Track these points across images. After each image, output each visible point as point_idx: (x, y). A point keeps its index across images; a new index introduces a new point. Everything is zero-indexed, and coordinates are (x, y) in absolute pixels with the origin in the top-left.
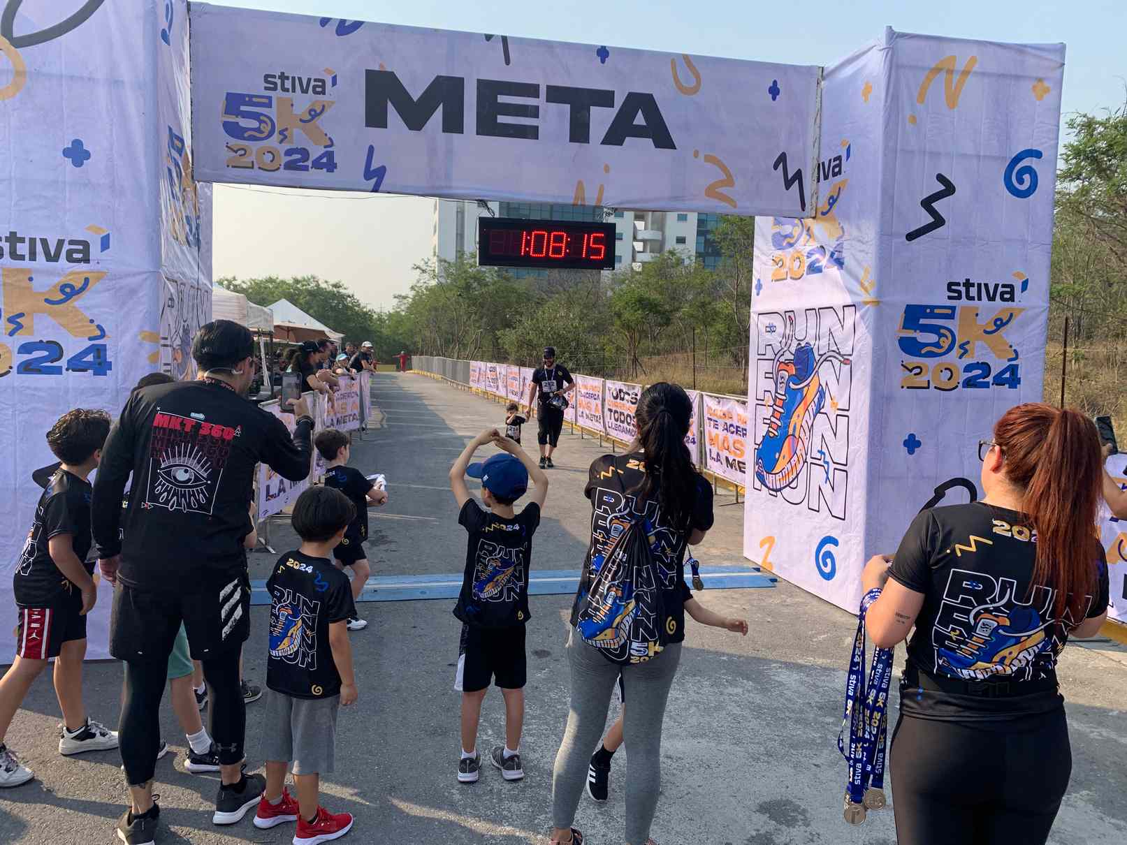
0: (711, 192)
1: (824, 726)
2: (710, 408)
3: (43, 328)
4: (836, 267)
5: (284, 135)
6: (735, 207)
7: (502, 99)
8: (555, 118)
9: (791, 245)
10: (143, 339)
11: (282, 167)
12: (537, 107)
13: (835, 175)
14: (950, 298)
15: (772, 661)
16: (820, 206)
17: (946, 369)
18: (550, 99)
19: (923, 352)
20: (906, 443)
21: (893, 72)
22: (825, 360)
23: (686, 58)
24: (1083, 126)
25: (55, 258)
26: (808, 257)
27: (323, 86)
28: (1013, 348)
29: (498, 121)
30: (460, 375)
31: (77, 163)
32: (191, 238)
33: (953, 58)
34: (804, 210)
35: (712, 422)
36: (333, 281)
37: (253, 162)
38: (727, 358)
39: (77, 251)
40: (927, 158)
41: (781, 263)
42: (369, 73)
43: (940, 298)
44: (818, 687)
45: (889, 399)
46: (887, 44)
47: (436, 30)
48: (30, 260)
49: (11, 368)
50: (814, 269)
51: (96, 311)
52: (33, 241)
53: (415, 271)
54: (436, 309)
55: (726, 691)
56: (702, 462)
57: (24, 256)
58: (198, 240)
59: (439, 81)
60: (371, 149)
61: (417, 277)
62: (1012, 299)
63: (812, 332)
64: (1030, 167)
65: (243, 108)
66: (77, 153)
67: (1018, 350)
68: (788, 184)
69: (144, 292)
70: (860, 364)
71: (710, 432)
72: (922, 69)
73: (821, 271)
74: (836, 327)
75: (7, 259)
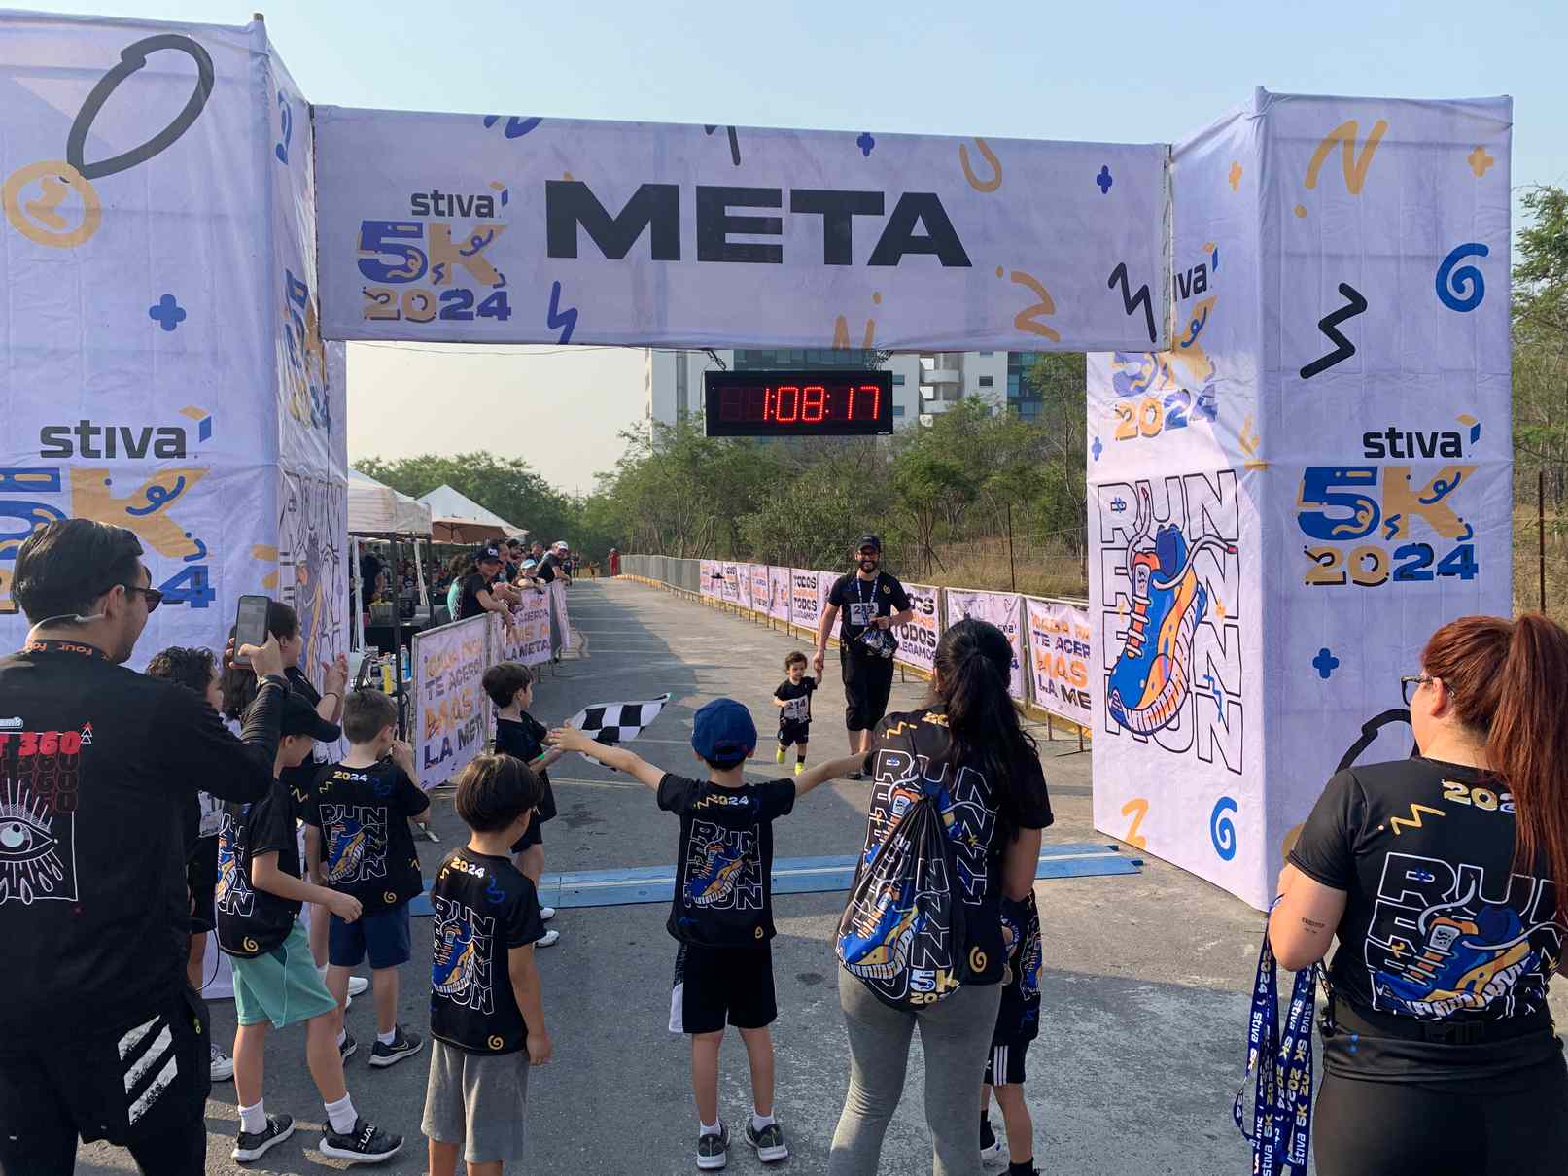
0: (1022, 322)
1: (1219, 1078)
2: (1036, 618)
4: (1206, 419)
5: (439, 273)
6: (1056, 341)
7: (730, 211)
8: (803, 233)
9: (1141, 389)
10: (256, 555)
11: (438, 316)
12: (780, 220)
13: (1197, 291)
14: (1368, 455)
15: (1140, 981)
16: (1178, 335)
17: (1368, 555)
18: (796, 208)
19: (1334, 532)
20: (1317, 663)
21: (1270, 146)
22: (1201, 548)
23: (980, 141)
24: (1546, 203)
25: (140, 453)
26: (1166, 406)
27: (490, 206)
28: (1464, 522)
29: (727, 241)
30: (687, 581)
31: (169, 326)
32: (318, 415)
33: (1354, 125)
34: (1153, 341)
35: (1040, 637)
36: (511, 458)
37: (398, 311)
38: (1059, 544)
39: (169, 442)
40: (1324, 263)
41: (1127, 416)
42: (553, 188)
43: (1354, 456)
44: (1209, 1019)
45: (1289, 600)
46: (1258, 110)
47: (639, 124)
48: (107, 457)
50: (1175, 421)
51: (194, 521)
52: (111, 431)
53: (622, 440)
54: (652, 491)
55: (1075, 1028)
56: (1028, 694)
57: (99, 452)
58: (328, 421)
59: (645, 191)
60: (557, 287)
61: (626, 449)
62: (1458, 453)
63: (1177, 510)
64: (1472, 268)
65: (384, 240)
66: (168, 313)
67: (1472, 525)
68: (1130, 306)
69: (257, 493)
70: (1248, 552)
71: (1037, 650)
72: (1310, 141)
73: (1185, 424)
74: (1212, 503)
75: (77, 457)
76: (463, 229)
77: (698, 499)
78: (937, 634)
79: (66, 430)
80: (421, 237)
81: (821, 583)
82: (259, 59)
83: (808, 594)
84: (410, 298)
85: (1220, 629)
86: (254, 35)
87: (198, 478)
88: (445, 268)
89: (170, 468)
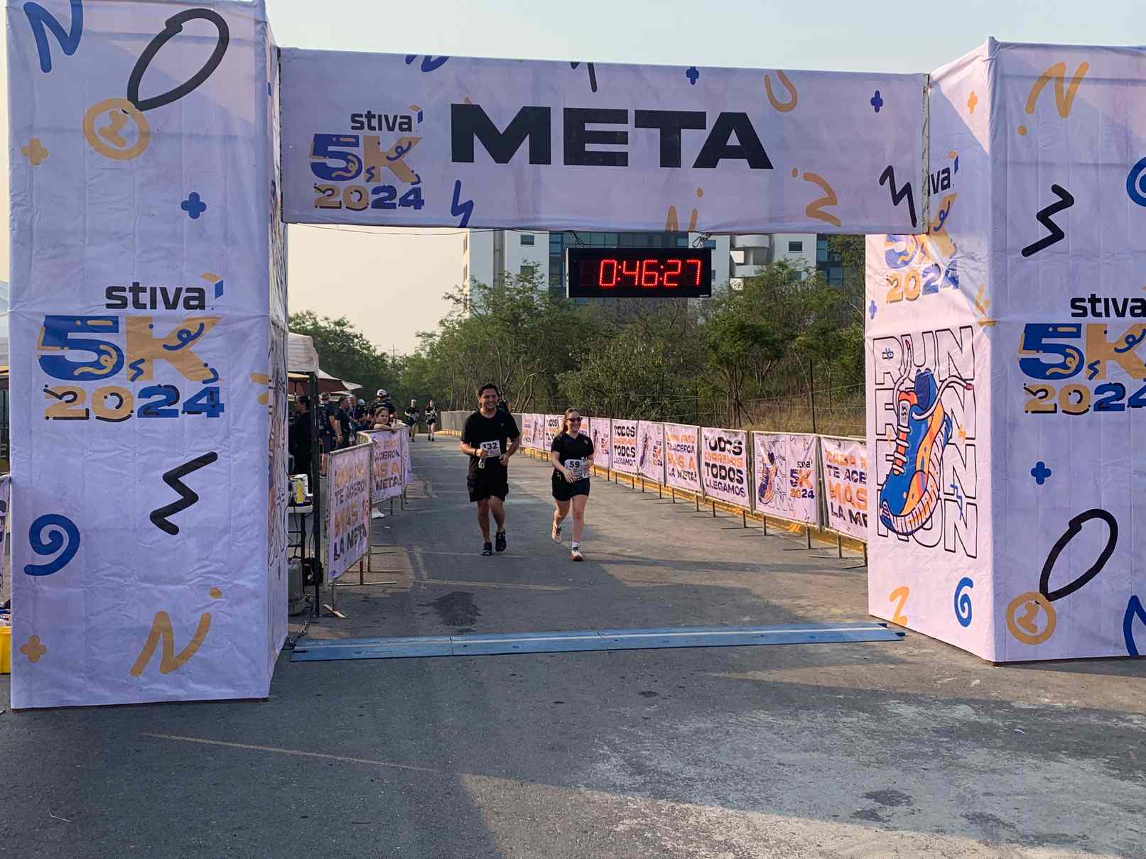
0: (812, 211)
2: (829, 453)
3: (162, 373)
4: (952, 286)
5: (371, 174)
6: (839, 226)
7: (589, 127)
8: (644, 143)
9: (906, 263)
10: (254, 381)
11: (370, 206)
12: (627, 133)
13: (944, 188)
14: (1074, 315)
16: (931, 222)
17: (1075, 391)
18: (639, 124)
19: (1048, 373)
20: (1034, 472)
21: (998, 82)
22: (947, 386)
23: (781, 73)
25: (174, 306)
26: (924, 276)
27: (409, 124)
29: (586, 150)
31: (194, 215)
33: (1062, 65)
34: (915, 226)
35: (832, 470)
37: (340, 202)
39: (193, 298)
40: (1040, 169)
41: (895, 283)
42: (456, 109)
43: (1064, 315)
45: (1013, 425)
46: (990, 55)
47: (521, 61)
48: (151, 308)
49: (132, 412)
50: (930, 289)
51: (210, 355)
52: (153, 290)
53: (446, 301)
55: (840, 720)
56: (822, 520)
57: (145, 305)
59: (525, 112)
60: (458, 184)
63: (931, 357)
65: (331, 149)
66: (194, 206)
68: (896, 199)
69: (254, 335)
70: (981, 387)
71: (830, 482)
72: (1030, 77)
73: (937, 291)
74: (955, 352)
75: (130, 308)
76: (389, 140)
77: (518, 358)
78: (745, 473)
79: (123, 289)
80: (358, 146)
81: (640, 432)
82: (259, 27)
83: (627, 441)
84: (349, 192)
85: (962, 448)
86: (258, 8)
87: (214, 324)
88: (376, 169)
89: (194, 317)
